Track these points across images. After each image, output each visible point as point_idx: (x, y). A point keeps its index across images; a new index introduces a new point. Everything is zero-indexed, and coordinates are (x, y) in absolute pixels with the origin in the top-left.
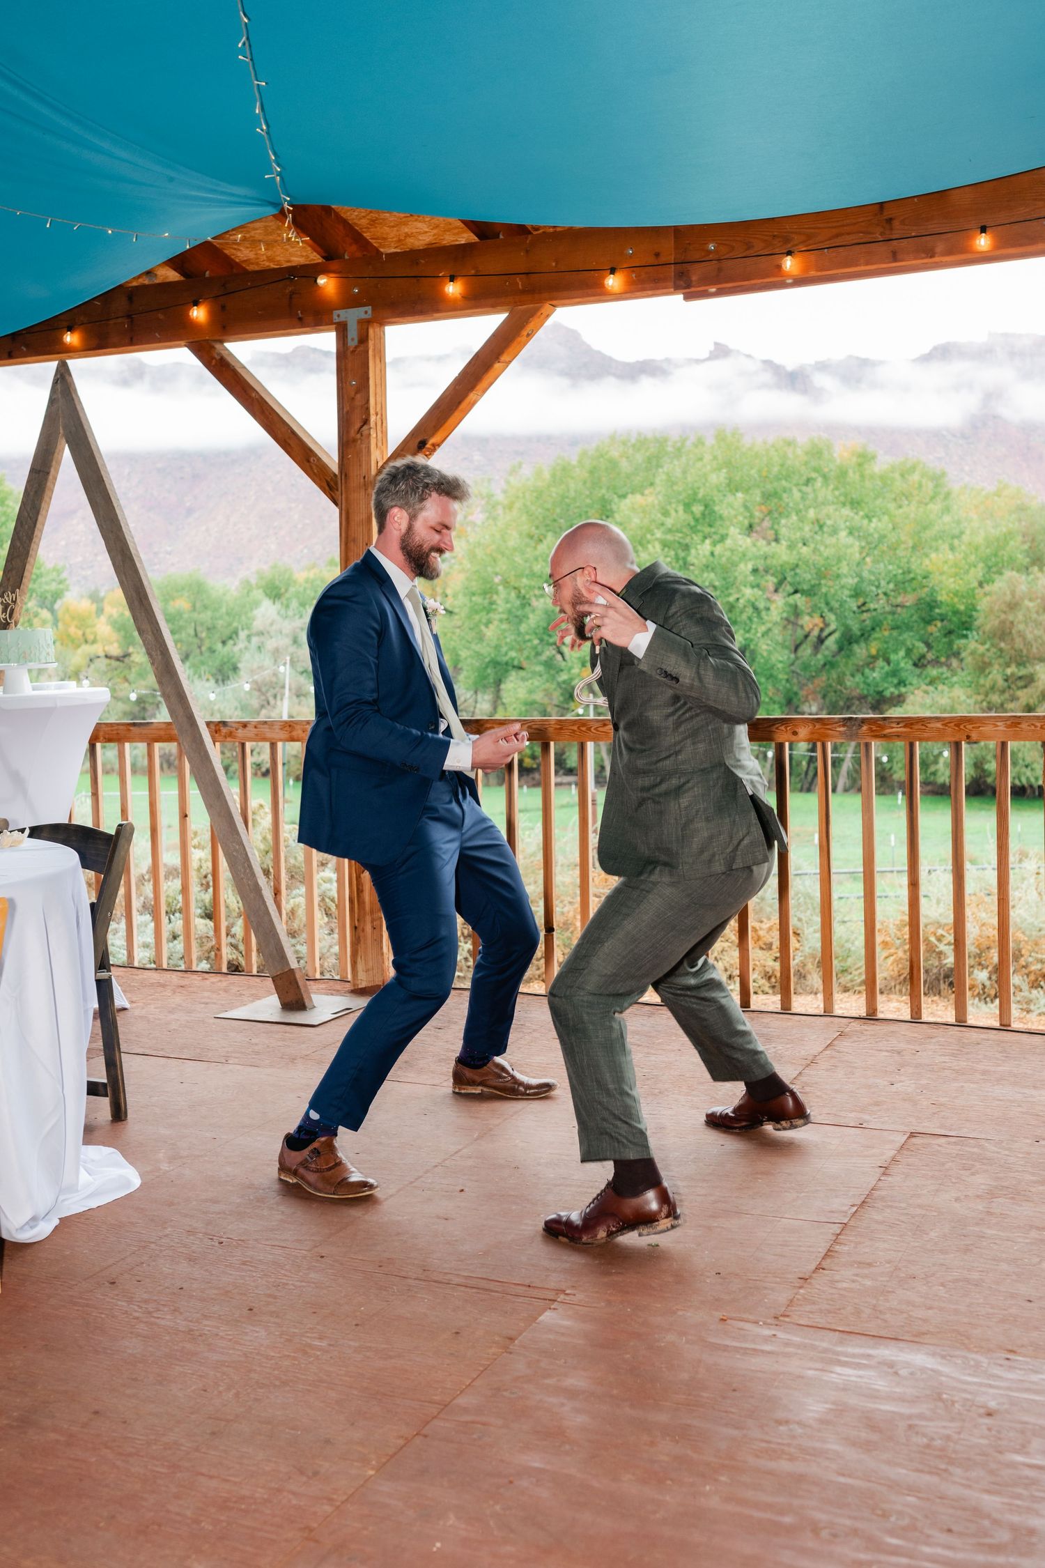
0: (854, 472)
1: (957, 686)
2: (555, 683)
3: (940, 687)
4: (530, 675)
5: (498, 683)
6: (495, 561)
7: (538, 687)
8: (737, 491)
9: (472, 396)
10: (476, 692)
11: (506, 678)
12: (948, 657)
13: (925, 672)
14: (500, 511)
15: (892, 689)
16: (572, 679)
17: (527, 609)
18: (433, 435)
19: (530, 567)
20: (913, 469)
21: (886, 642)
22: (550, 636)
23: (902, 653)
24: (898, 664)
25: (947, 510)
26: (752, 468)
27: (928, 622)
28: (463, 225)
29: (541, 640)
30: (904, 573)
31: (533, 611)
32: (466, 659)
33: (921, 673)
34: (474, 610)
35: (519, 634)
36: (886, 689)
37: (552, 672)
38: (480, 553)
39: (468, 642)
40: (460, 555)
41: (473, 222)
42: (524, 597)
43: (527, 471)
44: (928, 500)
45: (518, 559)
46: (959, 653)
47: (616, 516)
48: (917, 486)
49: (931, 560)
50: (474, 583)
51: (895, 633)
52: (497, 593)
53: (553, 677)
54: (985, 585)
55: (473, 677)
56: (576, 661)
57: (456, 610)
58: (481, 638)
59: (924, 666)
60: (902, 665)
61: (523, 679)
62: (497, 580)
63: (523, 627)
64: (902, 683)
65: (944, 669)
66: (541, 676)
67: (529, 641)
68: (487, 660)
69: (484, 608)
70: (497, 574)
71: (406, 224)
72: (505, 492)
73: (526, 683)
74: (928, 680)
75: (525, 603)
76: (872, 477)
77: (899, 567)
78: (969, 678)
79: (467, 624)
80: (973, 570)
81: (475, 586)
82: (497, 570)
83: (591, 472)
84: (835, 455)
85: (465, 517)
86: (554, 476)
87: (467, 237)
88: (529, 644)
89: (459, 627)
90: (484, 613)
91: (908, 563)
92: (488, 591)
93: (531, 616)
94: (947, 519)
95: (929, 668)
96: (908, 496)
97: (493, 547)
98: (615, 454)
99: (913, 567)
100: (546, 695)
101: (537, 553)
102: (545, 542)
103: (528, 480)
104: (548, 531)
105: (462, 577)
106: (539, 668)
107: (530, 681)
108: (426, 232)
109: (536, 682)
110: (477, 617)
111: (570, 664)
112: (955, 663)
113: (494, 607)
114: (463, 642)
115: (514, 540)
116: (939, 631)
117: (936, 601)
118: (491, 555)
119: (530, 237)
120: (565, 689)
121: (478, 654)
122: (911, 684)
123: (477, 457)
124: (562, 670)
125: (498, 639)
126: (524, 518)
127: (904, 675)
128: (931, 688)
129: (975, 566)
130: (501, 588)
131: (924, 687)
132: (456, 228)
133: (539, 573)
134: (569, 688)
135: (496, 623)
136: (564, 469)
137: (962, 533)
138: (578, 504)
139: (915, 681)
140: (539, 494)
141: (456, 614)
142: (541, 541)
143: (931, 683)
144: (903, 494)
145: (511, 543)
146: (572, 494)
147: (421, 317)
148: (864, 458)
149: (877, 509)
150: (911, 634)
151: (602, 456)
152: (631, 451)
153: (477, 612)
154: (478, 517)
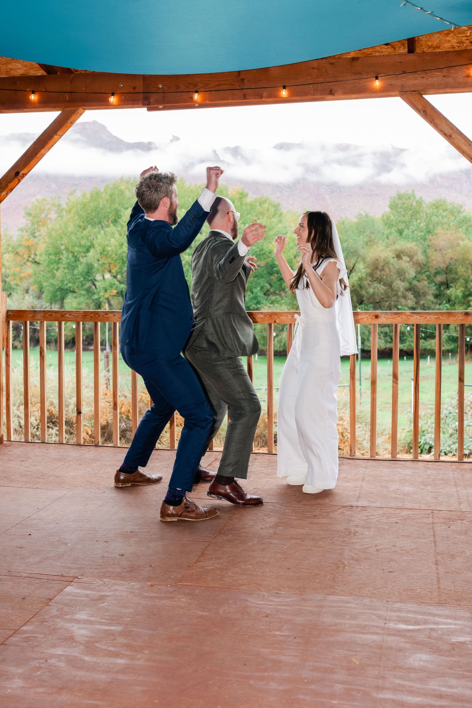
0: (238, 202)
1: (283, 304)
2: (91, 299)
3: (276, 305)
4: (78, 296)
5: (62, 299)
6: (61, 238)
7: (82, 302)
8: (182, 208)
9: (43, 151)
10: (51, 304)
11: (67, 296)
12: (280, 291)
13: (269, 298)
14: (64, 213)
15: (254, 306)
16: (100, 298)
17: (78, 263)
18: (22, 169)
19: (80, 242)
20: (265, 201)
21: (252, 283)
22: (89, 276)
23: (259, 289)
24: (257, 294)
25: (280, 221)
26: (189, 197)
27: (271, 274)
28: (39, 67)
29: (85, 278)
30: (260, 251)
31: (81, 263)
32: (46, 287)
33: (267, 298)
34: (50, 263)
35: (73, 275)
36: (251, 305)
37: (90, 294)
38: (54, 234)
39: (47, 278)
40: (43, 235)
41: (44, 65)
42: (76, 257)
43: (78, 194)
44: (271, 216)
45: (73, 238)
46: (285, 289)
47: (123, 218)
48: (267, 209)
49: (272, 245)
50: (50, 249)
51: (256, 279)
52: (62, 254)
53: (90, 297)
54: (297, 258)
55: (49, 296)
56: (102, 289)
57: (41, 262)
58: (54, 276)
59: (269, 295)
60: (259, 294)
61: (76, 298)
62: (62, 248)
63: (76, 272)
64: (258, 303)
65: (278, 297)
66: (84, 296)
67: (78, 278)
68: (57, 288)
69: (56, 261)
70: (62, 245)
71: (10, 63)
72: (67, 204)
73: (77, 300)
74: (270, 302)
75: (77, 259)
76: (246, 204)
77: (258, 248)
78: (289, 301)
79: (47, 269)
80: (291, 250)
81: (51, 250)
82: (63, 242)
83: (111, 196)
84: (229, 193)
85: (47, 216)
86: (92, 197)
87: (41, 73)
88: (78, 280)
89: (43, 271)
90: (56, 264)
91: (262, 246)
92: (58, 253)
93: (79, 266)
94: (280, 225)
95: (271, 296)
96: (262, 214)
97: (61, 231)
98: (123, 187)
99: (264, 248)
100: (87, 306)
101: (83, 235)
102: (87, 230)
103: (79, 198)
104: (88, 224)
105: (44, 246)
106: (83, 292)
107: (79, 299)
108: (21, 68)
109: (82, 299)
110: (52, 266)
111: (99, 290)
112: (283, 294)
113: (61, 261)
114: (45, 278)
115: (71, 228)
116: (276, 278)
117: (274, 264)
118: (59, 235)
119: (72, 74)
120: (96, 303)
121: (52, 285)
122: (262, 303)
123: (53, 186)
124: (95, 294)
125: (63, 277)
126: (77, 217)
127: (259, 299)
128: (272, 305)
129: (293, 249)
130: (64, 252)
131: (269, 305)
132: (36, 67)
133: (84, 245)
134: (98, 302)
135: (62, 269)
136: (97, 194)
137: (287, 233)
138: (104, 211)
139: (264, 302)
140: (84, 206)
141: (41, 264)
142: (85, 229)
143: (272, 303)
144: (260, 213)
145: (70, 230)
146: (101, 206)
147: (17, 110)
148: (242, 195)
149: (248, 220)
150: (263, 279)
151: (116, 188)
152: (130, 186)
153: (52, 264)
154: (53, 216)
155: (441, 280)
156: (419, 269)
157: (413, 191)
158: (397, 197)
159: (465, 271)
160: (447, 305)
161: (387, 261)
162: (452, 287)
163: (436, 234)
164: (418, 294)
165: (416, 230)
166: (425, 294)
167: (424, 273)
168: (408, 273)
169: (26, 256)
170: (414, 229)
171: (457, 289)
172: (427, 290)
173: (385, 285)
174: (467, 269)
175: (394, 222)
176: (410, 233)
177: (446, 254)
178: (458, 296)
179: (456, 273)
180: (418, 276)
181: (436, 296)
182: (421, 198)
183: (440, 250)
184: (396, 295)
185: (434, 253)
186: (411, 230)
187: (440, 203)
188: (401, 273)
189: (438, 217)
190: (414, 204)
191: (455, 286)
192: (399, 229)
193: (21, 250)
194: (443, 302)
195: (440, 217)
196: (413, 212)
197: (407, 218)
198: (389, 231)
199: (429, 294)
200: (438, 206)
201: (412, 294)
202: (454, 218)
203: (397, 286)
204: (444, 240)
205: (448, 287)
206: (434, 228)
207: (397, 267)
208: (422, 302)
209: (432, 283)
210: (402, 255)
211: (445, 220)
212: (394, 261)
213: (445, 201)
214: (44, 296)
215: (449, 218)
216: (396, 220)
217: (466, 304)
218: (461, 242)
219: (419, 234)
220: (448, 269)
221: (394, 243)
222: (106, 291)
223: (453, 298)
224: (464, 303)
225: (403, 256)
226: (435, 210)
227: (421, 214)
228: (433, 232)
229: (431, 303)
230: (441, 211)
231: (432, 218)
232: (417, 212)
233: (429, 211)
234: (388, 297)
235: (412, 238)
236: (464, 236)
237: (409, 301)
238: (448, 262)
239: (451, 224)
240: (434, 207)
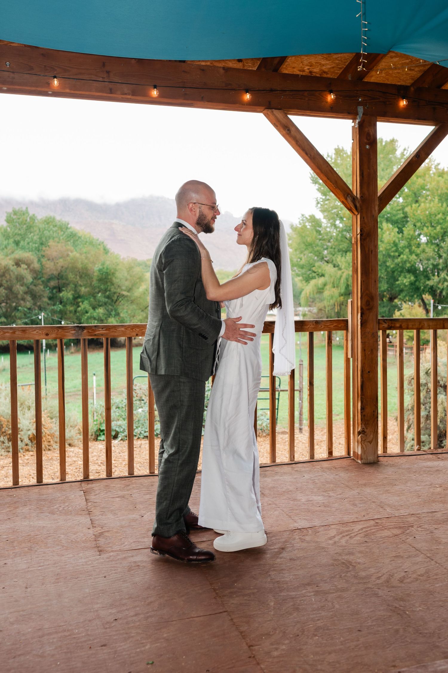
155: (54, 285)
156: (35, 275)
157: (27, 208)
158: (13, 213)
159: (74, 277)
160: (60, 306)
161: (7, 268)
162: (64, 291)
163: (49, 246)
164: (35, 296)
165: (31, 242)
166: (40, 297)
167: (40, 278)
168: (26, 279)
170: (29, 241)
171: (68, 293)
172: (42, 293)
173: (5, 289)
174: (76, 275)
175: (10, 235)
176: (26, 244)
177: (57, 263)
178: (69, 298)
179: (67, 279)
180: (35, 281)
181: (50, 298)
182: (34, 215)
183: (53, 259)
184: (16, 297)
185: (48, 262)
186: (26, 242)
187: (50, 220)
188: (20, 279)
189: (49, 231)
190: (28, 220)
191: (66, 290)
192: (15, 241)
194: (56, 303)
195: (51, 231)
196: (27, 226)
197: (22, 232)
198: (7, 242)
199: (44, 297)
200: (49, 221)
201: (30, 297)
202: (62, 233)
203: (16, 290)
204: (56, 251)
205: (60, 291)
206: (46, 240)
207: (16, 273)
208: (38, 304)
209: (47, 288)
210: (20, 263)
211: (55, 235)
212: (13, 268)
213: (54, 219)
215: (58, 233)
216: (13, 232)
217: (76, 305)
218: (70, 253)
219: (34, 245)
220: (60, 275)
221: (13, 252)
223: (65, 300)
224: (74, 304)
225: (22, 264)
226: (47, 226)
227: (35, 229)
228: (45, 244)
229: (46, 304)
230: (51, 227)
231: (45, 232)
232: (31, 227)
233: (42, 226)
234: (10, 299)
235: (28, 249)
236: (72, 248)
237: (28, 303)
238: (59, 270)
239: (61, 238)
240: (45, 223)
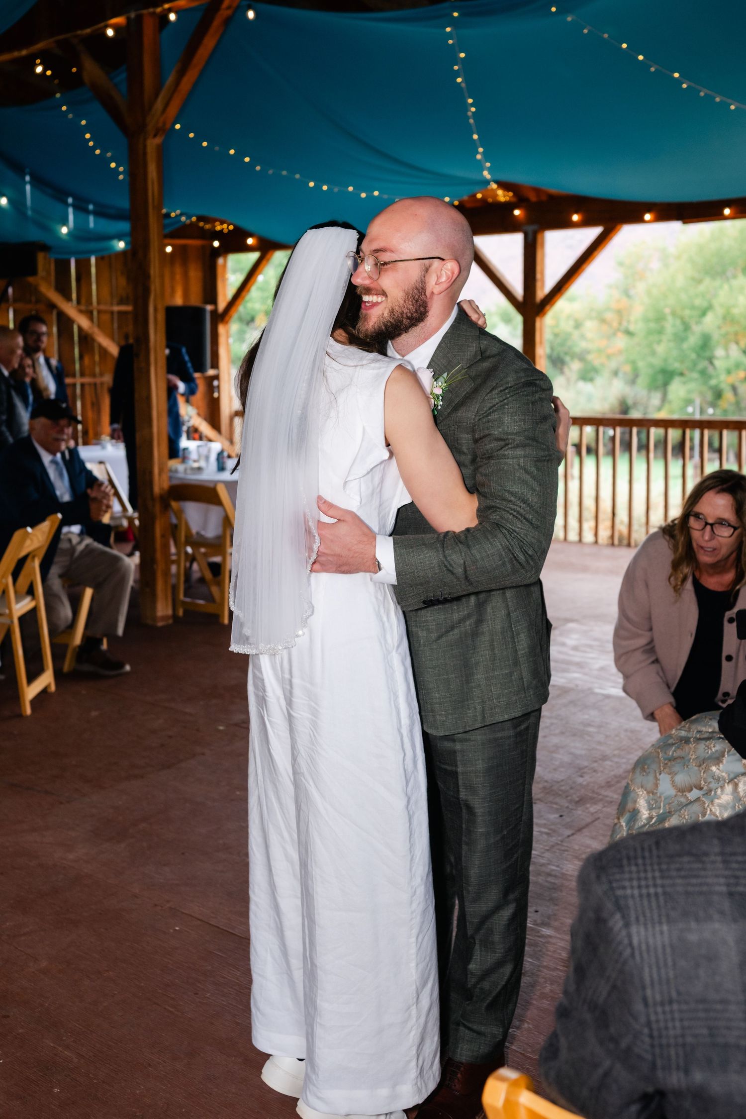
2: (707, 386)
4: (689, 380)
5: (666, 384)
6: (666, 297)
7: (694, 389)
10: (649, 391)
11: (671, 381)
14: (672, 260)
16: (720, 384)
17: (689, 332)
22: (705, 352)
29: (699, 355)
31: (693, 333)
32: (643, 368)
34: (650, 332)
35: (682, 350)
37: (706, 378)
38: (655, 291)
39: (644, 355)
40: (641, 293)
42: (687, 324)
45: (683, 296)
50: (650, 313)
52: (666, 320)
53: (706, 382)
55: (647, 381)
56: (724, 370)
57: (637, 332)
58: (653, 353)
61: (684, 383)
62: (667, 311)
63: (685, 346)
66: (697, 381)
67: (689, 355)
68: (658, 369)
69: (657, 331)
70: (667, 307)
73: (686, 386)
75: (687, 327)
79: (644, 341)
81: (650, 315)
82: (668, 303)
85: (646, 266)
88: (689, 358)
89: (639, 344)
90: (657, 335)
92: (660, 318)
93: (691, 337)
97: (665, 287)
100: (700, 394)
101: (698, 291)
102: (704, 283)
104: (707, 275)
105: (642, 309)
106: (695, 375)
107: (689, 384)
109: (692, 386)
110: (652, 338)
111: (719, 372)
113: (664, 330)
114: (641, 356)
115: (680, 282)
118: (663, 293)
121: (652, 365)
124: (713, 377)
125: (666, 354)
126: (689, 266)
130: (670, 318)
133: (699, 306)
135: (665, 342)
138: (730, 255)
140: (701, 248)
141: (636, 335)
142: (701, 282)
145: (679, 285)
146: (726, 248)
153: (651, 335)
154: (656, 265)
169: (615, 324)
193: (609, 316)
214: (640, 381)
222: (729, 372)
